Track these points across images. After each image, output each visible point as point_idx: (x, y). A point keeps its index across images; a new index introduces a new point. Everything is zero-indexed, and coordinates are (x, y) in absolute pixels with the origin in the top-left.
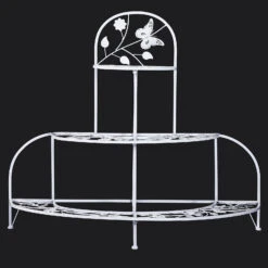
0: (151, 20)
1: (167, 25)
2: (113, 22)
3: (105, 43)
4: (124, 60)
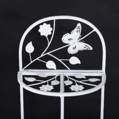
0: (79, 25)
1: (95, 29)
2: (38, 27)
3: (30, 48)
4: (50, 64)
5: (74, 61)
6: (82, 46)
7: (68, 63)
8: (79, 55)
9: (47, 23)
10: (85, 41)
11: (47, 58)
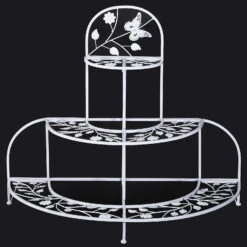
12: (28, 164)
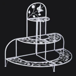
5: (40, 15)
6: (41, 10)
7: (38, 15)
8: (41, 13)
9: (34, 5)
10: (42, 9)
11: (33, 15)
12: (11, 54)
